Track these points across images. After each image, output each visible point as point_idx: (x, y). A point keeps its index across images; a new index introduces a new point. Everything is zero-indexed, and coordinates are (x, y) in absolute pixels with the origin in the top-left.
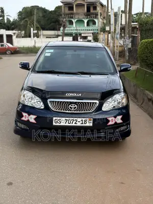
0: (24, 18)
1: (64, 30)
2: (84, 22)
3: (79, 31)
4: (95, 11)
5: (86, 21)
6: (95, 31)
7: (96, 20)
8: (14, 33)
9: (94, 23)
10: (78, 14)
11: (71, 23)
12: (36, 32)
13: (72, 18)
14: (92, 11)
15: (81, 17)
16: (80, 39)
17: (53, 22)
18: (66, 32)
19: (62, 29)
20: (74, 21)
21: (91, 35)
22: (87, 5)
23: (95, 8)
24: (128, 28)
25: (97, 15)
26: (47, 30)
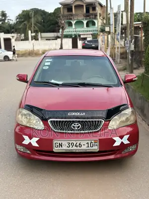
0: (23, 22)
1: (62, 32)
2: (83, 23)
3: (78, 33)
4: (94, 12)
5: (85, 22)
6: (94, 32)
7: (96, 21)
8: (13, 37)
9: (94, 24)
10: (77, 15)
11: (70, 24)
12: (34, 34)
13: (71, 19)
14: (91, 12)
15: (80, 18)
16: (80, 40)
17: (53, 24)
18: (65, 33)
19: (61, 30)
20: (73, 22)
21: (91, 36)
22: (86, 5)
23: (94, 9)
24: (130, 28)
25: (96, 15)
26: (47, 32)
